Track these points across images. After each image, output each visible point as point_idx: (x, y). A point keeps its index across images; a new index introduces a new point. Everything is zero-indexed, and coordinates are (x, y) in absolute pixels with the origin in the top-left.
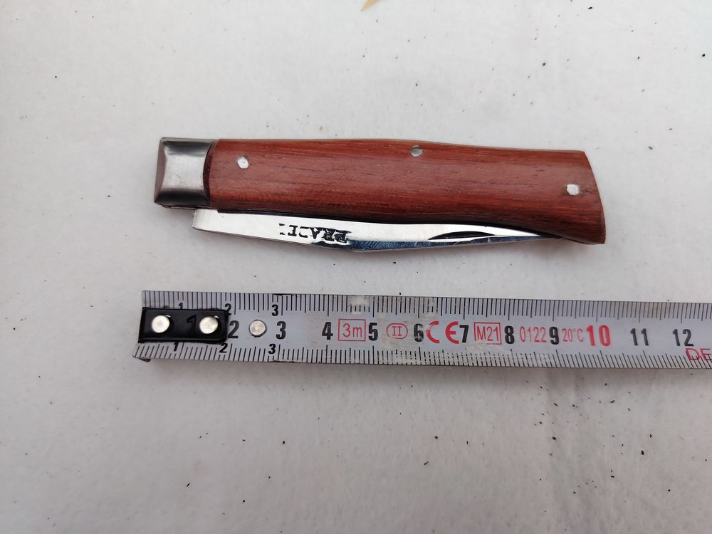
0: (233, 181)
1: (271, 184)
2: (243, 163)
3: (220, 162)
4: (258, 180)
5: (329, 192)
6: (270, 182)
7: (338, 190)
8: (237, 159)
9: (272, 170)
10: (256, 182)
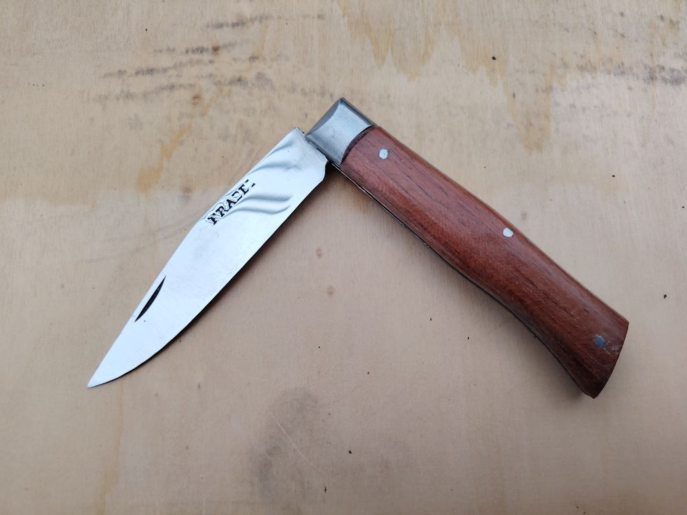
0: (367, 161)
1: (391, 182)
2: (383, 154)
3: (368, 141)
4: (384, 172)
5: (427, 215)
6: (391, 179)
7: (433, 219)
8: (382, 148)
9: (398, 173)
10: (383, 173)
